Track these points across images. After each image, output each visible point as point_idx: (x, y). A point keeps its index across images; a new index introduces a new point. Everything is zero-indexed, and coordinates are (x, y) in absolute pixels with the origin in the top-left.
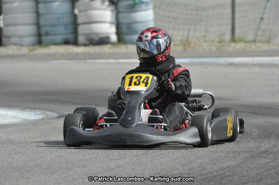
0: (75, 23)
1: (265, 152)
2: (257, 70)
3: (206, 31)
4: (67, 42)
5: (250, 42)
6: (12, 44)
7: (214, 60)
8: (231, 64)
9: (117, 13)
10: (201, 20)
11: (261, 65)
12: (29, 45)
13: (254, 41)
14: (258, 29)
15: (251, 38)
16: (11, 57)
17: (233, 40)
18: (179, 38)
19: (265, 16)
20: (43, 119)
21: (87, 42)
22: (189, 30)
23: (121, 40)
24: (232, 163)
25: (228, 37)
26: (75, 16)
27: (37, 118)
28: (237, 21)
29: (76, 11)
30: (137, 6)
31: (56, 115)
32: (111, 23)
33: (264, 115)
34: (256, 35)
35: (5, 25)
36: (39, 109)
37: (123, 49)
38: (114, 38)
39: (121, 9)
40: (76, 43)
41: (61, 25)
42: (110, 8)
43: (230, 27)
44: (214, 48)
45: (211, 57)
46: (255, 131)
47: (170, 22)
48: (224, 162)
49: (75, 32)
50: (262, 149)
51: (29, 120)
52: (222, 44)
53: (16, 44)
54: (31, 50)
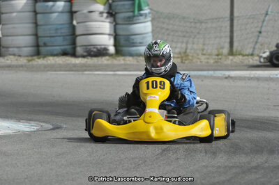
0: (73, 35)
1: (257, 167)
2: (254, 83)
3: (204, 44)
4: (65, 54)
5: (248, 55)
6: (10, 55)
7: (211, 73)
8: (228, 78)
9: (115, 24)
10: (198, 33)
11: (258, 79)
12: (27, 56)
13: (252, 55)
14: (256, 42)
15: (249, 51)
16: (9, 67)
17: (231, 53)
18: (177, 50)
19: (263, 29)
20: (38, 130)
21: (85, 54)
22: (187, 43)
23: (119, 52)
24: (223, 178)
25: (226, 50)
26: (74, 28)
27: (33, 130)
28: (235, 34)
29: (75, 23)
30: (135, 18)
31: (51, 127)
32: (109, 35)
33: (258, 129)
34: (254, 48)
35: (3, 36)
36: (35, 121)
37: (121, 60)
38: (112, 49)
39: (119, 21)
40: (74, 55)
41: (59, 36)
42: (108, 20)
43: (228, 40)
44: (212, 61)
45: (208, 70)
46: (247, 145)
47: (168, 34)
48: (214, 177)
49: (74, 43)
50: (254, 164)
51: (23, 132)
52: (220, 57)
53: (14, 55)
54: (29, 61)
